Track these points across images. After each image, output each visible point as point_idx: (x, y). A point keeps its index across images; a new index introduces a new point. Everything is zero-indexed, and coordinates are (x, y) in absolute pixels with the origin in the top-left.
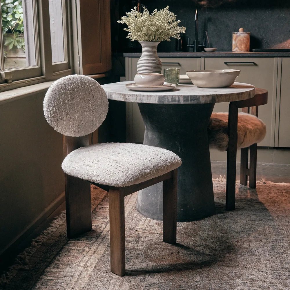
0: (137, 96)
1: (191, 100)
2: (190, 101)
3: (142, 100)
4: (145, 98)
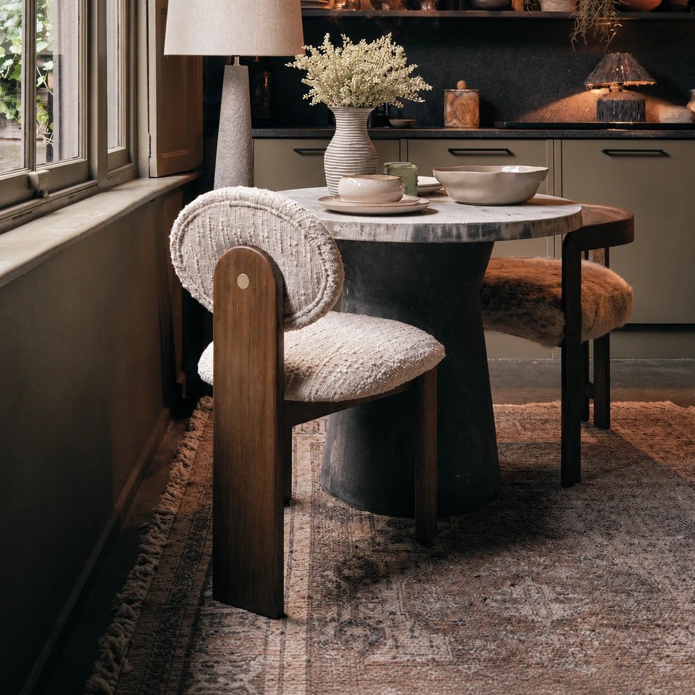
0: (362, 226)
3: (374, 236)
4: (382, 229)
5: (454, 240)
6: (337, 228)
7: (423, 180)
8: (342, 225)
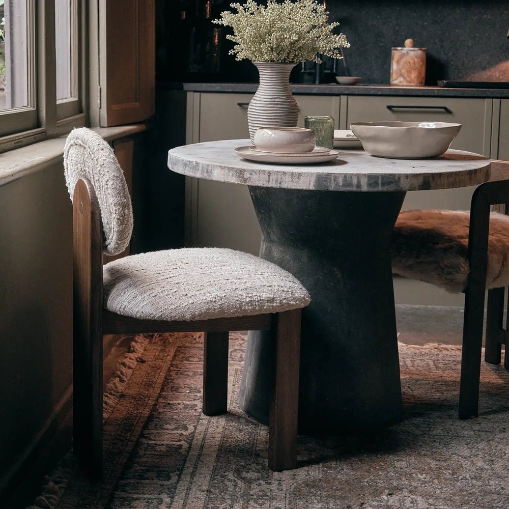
0: (269, 172)
1: (383, 185)
2: (380, 186)
3: (280, 183)
4: (287, 179)
5: (354, 189)
6: (247, 175)
7: (339, 134)
8: (252, 172)
